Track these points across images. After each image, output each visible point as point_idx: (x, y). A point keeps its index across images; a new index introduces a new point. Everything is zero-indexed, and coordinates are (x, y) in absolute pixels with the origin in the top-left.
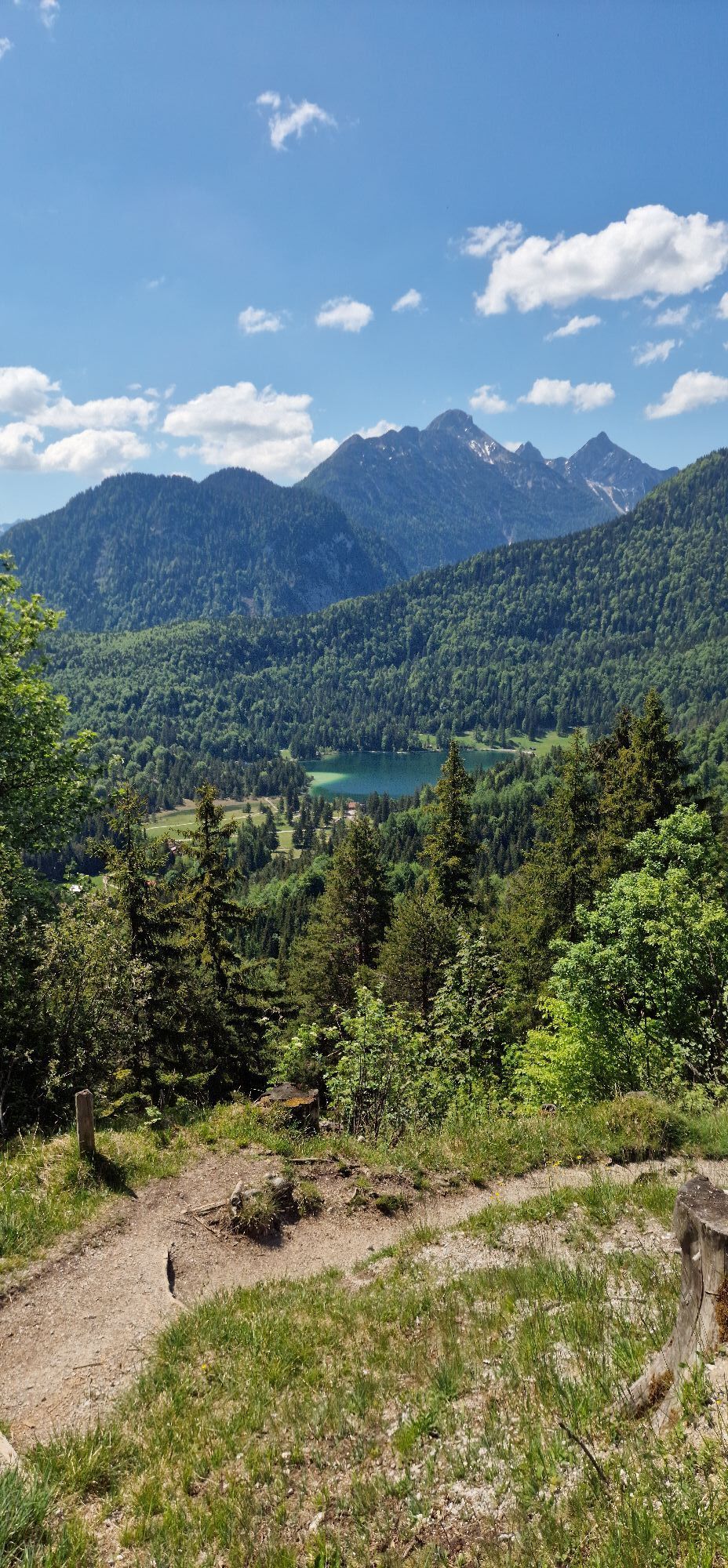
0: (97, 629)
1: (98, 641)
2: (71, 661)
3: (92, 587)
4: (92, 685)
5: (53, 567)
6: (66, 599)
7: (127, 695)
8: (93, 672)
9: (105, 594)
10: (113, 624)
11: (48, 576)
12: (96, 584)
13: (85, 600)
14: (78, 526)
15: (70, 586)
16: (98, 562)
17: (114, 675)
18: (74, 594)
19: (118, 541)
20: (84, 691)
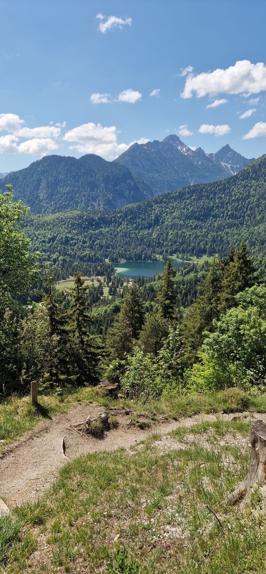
0: (39, 212)
1: (40, 217)
2: (29, 224)
3: (37, 197)
4: (37, 233)
5: (24, 189)
6: (28, 201)
7: (50, 237)
8: (37, 229)
9: (42, 200)
10: (45, 211)
11: (21, 192)
12: (39, 196)
13: (35, 202)
14: (33, 174)
15: (30, 196)
16: (40, 188)
17: (45, 230)
18: (31, 199)
19: (47, 180)
20: (34, 235)
